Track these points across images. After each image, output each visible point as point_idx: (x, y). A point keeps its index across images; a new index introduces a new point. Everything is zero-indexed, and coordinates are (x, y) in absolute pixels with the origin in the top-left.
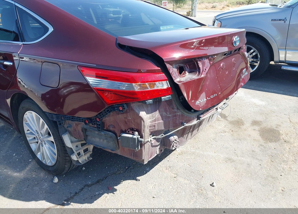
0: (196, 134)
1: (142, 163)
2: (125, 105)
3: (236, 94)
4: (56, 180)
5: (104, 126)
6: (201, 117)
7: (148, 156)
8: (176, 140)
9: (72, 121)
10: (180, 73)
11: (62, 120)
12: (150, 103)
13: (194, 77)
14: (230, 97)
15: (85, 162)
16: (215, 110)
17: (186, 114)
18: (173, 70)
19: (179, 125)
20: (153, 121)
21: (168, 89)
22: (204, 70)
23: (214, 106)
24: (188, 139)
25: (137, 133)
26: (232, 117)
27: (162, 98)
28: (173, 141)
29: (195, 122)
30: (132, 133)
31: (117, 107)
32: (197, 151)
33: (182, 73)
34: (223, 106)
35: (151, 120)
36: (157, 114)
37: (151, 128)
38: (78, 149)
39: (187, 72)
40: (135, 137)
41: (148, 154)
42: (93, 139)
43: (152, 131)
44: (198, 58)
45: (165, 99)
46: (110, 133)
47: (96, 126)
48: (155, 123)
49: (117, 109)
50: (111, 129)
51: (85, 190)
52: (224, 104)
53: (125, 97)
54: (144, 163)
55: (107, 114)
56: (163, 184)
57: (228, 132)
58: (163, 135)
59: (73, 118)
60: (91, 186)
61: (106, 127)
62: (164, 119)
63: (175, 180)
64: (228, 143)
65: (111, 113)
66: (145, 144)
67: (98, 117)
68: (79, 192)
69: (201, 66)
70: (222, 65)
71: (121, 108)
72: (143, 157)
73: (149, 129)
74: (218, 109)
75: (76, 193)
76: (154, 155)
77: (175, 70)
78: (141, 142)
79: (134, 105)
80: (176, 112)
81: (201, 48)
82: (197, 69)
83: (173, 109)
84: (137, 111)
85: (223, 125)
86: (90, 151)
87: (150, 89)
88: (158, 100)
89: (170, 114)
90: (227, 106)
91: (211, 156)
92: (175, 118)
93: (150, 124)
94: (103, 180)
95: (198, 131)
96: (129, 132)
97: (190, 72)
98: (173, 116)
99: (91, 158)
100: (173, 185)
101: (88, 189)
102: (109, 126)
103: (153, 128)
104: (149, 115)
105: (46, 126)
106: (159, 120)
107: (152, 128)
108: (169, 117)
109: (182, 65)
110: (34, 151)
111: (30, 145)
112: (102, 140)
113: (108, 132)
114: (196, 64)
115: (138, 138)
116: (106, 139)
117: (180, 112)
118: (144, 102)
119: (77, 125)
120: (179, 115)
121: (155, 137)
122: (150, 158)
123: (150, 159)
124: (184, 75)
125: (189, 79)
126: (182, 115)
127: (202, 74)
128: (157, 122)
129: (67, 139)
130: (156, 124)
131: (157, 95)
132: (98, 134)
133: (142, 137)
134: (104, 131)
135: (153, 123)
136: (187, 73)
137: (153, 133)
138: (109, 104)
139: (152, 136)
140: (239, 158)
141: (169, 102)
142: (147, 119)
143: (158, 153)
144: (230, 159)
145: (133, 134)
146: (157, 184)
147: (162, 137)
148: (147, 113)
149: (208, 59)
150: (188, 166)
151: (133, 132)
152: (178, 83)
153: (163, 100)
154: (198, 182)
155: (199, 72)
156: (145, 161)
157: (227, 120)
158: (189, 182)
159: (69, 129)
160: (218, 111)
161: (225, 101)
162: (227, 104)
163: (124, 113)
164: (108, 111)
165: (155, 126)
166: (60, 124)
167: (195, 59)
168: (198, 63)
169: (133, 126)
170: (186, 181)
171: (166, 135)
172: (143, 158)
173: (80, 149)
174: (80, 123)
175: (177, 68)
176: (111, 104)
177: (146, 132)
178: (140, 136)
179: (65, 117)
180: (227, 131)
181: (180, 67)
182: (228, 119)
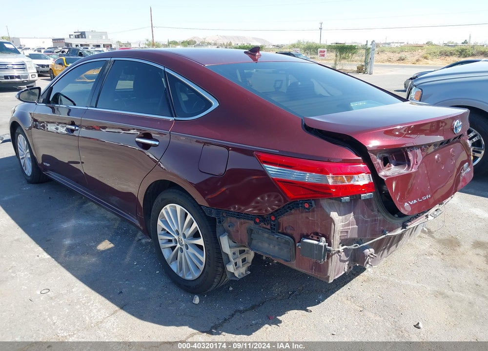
0: (394, 251)
1: (326, 281)
2: (313, 202)
3: (452, 198)
4: (197, 300)
5: (279, 228)
6: (407, 226)
7: (335, 272)
8: (372, 254)
9: (237, 218)
10: (385, 165)
11: (224, 217)
12: (347, 200)
13: (403, 171)
14: (444, 202)
15: (242, 276)
16: (425, 217)
17: (389, 219)
18: (377, 162)
19: (379, 234)
20: (345, 225)
21: (370, 184)
22: (415, 162)
23: (424, 212)
24: (383, 257)
25: (324, 239)
26: (441, 234)
27: (362, 195)
28: (369, 256)
29: (399, 231)
30: (316, 239)
31: (302, 203)
32: (391, 279)
33: (387, 165)
34: (435, 213)
35: (343, 224)
36: (351, 217)
37: (342, 235)
38: (235, 257)
39: (392, 164)
40: (321, 244)
41: (335, 269)
42: (260, 244)
43: (343, 238)
44: (408, 148)
45: (365, 197)
46: (287, 237)
47: (269, 227)
48: (348, 227)
49: (301, 206)
50: (289, 231)
51: (237, 316)
52: (436, 210)
53: (314, 191)
54: (329, 281)
55: (287, 211)
56: (345, 319)
57: (435, 255)
58: (357, 246)
59: (238, 215)
60: (243, 312)
61: (281, 228)
62: (360, 224)
63: (362, 315)
64: (438, 271)
65: (293, 211)
66: (333, 255)
67: (273, 215)
68: (229, 318)
69: (411, 158)
70: (436, 157)
71: (307, 206)
72: (329, 272)
73: (340, 235)
74: (429, 216)
75: (225, 320)
76: (341, 273)
77: (379, 161)
78: (330, 251)
79: (324, 203)
80: (376, 216)
81: (407, 136)
82: (406, 161)
83: (373, 211)
84: (327, 211)
85: (428, 245)
86: (248, 262)
87: (347, 183)
88: (355, 197)
89: (368, 217)
90: (440, 214)
91: (412, 287)
92: (374, 223)
93: (341, 229)
94: (259, 306)
95: (396, 247)
96: (312, 237)
97: (396, 165)
98: (372, 221)
99: (249, 273)
100: (359, 321)
101: (241, 316)
102: (286, 228)
103: (346, 234)
104: (341, 217)
105: (195, 225)
106: (354, 225)
107: (344, 235)
108: (366, 222)
109: (386, 155)
110: (166, 259)
111: (162, 250)
112: (271, 247)
113: (284, 236)
114: (405, 155)
115: (325, 246)
116: (279, 245)
117: (382, 216)
118: (338, 199)
119: (241, 224)
120: (380, 221)
121: (347, 247)
122: (337, 275)
123: (336, 277)
124: (389, 168)
125: (396, 174)
126: (384, 221)
127: (412, 168)
128: (350, 227)
129: (225, 243)
130: (349, 229)
131: (355, 191)
132: (267, 238)
133: (330, 245)
134: (279, 234)
135: (346, 228)
136: (393, 166)
137: (344, 242)
138: (292, 199)
139: (342, 246)
140: (456, 293)
141: (368, 201)
142: (339, 221)
143: (346, 270)
144: (441, 294)
145: (319, 241)
146: (335, 317)
147: (356, 247)
148: (340, 215)
149: (419, 149)
150: (379, 297)
151: (318, 238)
152: (383, 178)
153: (362, 198)
154: (396, 320)
155: (409, 165)
156: (330, 278)
157: (433, 237)
158: (382, 319)
159: (230, 229)
160: (429, 219)
161: (437, 207)
162: (441, 211)
163: (310, 212)
164: (289, 207)
165: (347, 232)
166: (220, 222)
167: (404, 148)
168: (407, 154)
169: (319, 231)
170: (378, 318)
171: (361, 245)
172: (328, 275)
173: (238, 257)
174: (247, 221)
175: (380, 159)
176: (294, 199)
177: (336, 239)
178: (327, 244)
179: (229, 213)
180: (435, 253)
181: (384, 158)
182: (435, 236)
